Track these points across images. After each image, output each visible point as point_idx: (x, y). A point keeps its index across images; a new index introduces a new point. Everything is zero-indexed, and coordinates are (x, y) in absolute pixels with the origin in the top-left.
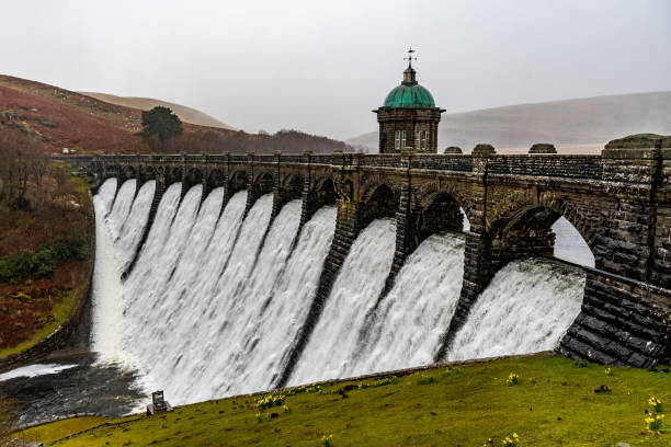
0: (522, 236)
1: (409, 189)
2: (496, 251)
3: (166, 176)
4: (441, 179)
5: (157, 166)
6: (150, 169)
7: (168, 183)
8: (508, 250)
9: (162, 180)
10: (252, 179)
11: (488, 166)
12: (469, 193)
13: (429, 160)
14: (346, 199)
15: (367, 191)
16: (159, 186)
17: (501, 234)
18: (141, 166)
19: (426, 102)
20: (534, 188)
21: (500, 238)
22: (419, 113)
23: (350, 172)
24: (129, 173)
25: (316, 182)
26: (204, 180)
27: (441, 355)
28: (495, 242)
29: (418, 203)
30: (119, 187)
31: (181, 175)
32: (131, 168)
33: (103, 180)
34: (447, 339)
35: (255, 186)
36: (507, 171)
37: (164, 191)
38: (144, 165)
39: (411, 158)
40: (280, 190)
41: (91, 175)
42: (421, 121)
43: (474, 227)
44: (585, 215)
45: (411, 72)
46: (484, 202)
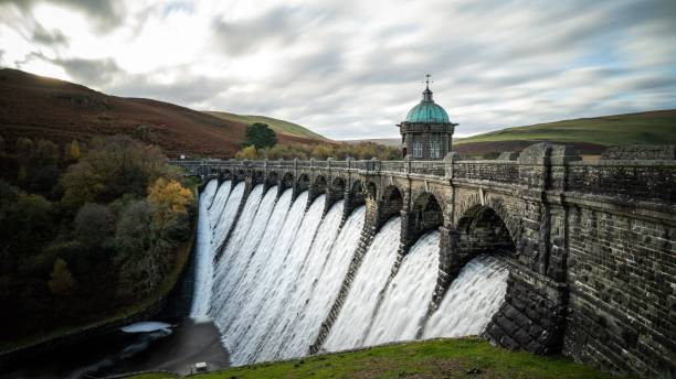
1: (410, 190)
3: (253, 178)
4: (428, 182)
5: (247, 169)
6: (241, 172)
7: (254, 185)
9: (250, 181)
10: (313, 181)
11: (454, 171)
12: (444, 194)
13: (421, 166)
14: (371, 199)
16: (247, 186)
18: (235, 170)
19: (440, 118)
20: (481, 190)
22: (432, 127)
23: (373, 176)
27: (420, 334)
28: (463, 237)
29: (415, 203)
31: (263, 178)
32: (228, 171)
33: (208, 181)
34: (423, 322)
36: (465, 176)
38: (237, 168)
39: (410, 164)
40: (331, 190)
41: (199, 176)
42: (434, 133)
43: (446, 223)
44: (511, 214)
45: (428, 93)
46: (453, 202)
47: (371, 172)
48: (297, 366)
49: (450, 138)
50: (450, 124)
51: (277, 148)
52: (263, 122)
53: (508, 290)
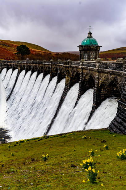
0: (112, 89)
1: (82, 73)
2: (102, 95)
3: (21, 68)
4: (89, 70)
5: (18, 64)
6: (16, 65)
7: (21, 70)
8: (106, 94)
9: (20, 69)
10: (45, 69)
11: (99, 66)
12: (95, 75)
13: (87, 63)
14: (67, 76)
15: (73, 74)
16: (18, 71)
17: (104, 89)
18: (13, 64)
19: (95, 43)
20: (109, 73)
21: (104, 90)
22: (92, 47)
23: (68, 67)
24: (10, 67)
25: (61, 70)
26: (31, 69)
28: (102, 91)
29: (84, 78)
30: (7, 71)
31: (25, 67)
32: (11, 65)
33: (2, 69)
35: (45, 71)
36: (103, 68)
37: (20, 73)
38: (14, 64)
39: (83, 62)
40: (52, 73)
42: (92, 50)
43: (96, 86)
44: (120, 83)
45: (90, 34)
46: (98, 78)
47: (67, 66)
48: (39, 140)
49: (99, 52)
50: (98, 46)
51: (30, 55)
52: (24, 44)
53: (118, 112)
